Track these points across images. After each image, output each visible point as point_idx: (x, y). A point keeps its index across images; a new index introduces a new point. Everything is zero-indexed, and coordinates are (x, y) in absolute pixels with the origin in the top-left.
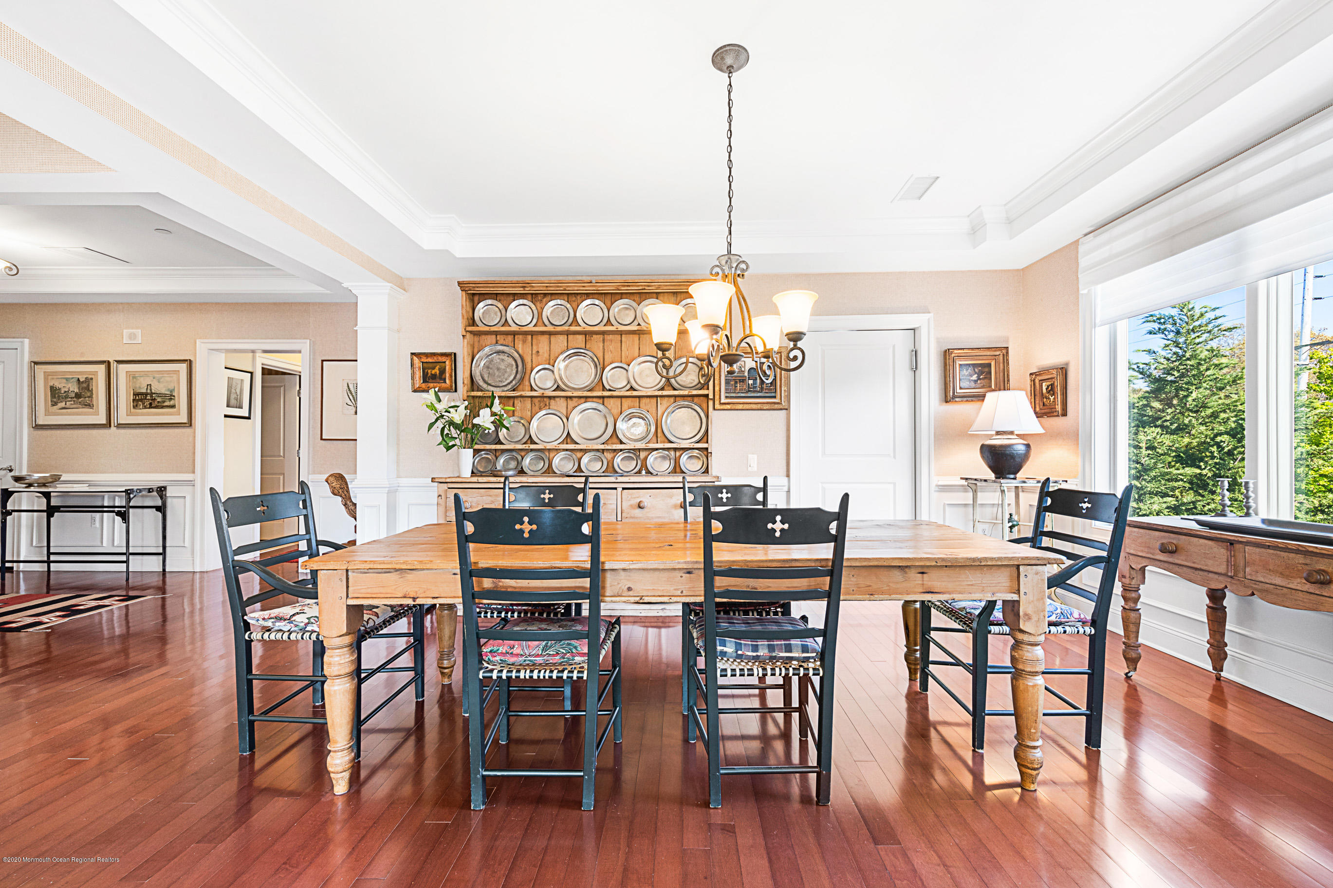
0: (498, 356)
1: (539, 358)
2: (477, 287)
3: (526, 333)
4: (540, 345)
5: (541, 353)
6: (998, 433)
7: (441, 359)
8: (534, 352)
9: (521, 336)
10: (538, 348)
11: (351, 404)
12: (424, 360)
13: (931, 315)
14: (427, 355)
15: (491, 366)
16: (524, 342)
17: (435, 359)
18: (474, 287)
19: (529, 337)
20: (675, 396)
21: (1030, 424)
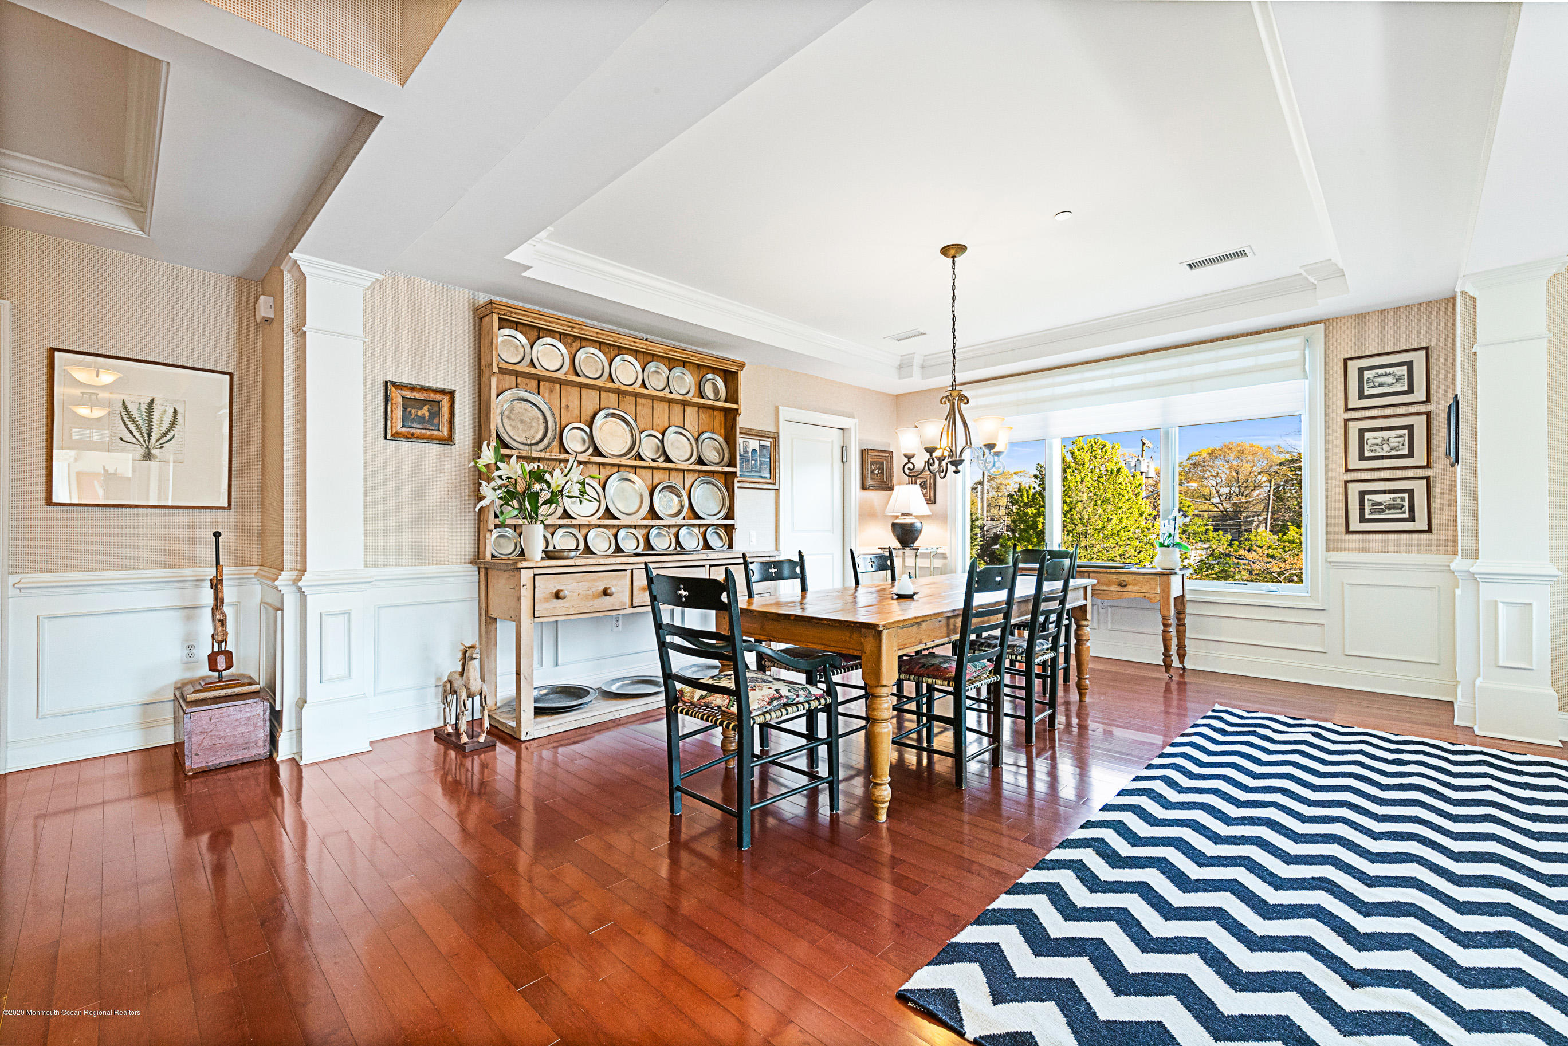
0: (519, 405)
1: (569, 414)
2: (515, 313)
3: (553, 381)
4: (570, 398)
5: (570, 408)
6: (903, 514)
7: (433, 396)
8: (563, 406)
9: (547, 384)
10: (567, 401)
11: (134, 441)
12: (408, 394)
13: (856, 420)
14: (412, 388)
15: (512, 416)
16: (551, 391)
17: (423, 396)
18: (511, 312)
19: (558, 386)
20: (699, 471)
21: (923, 508)
